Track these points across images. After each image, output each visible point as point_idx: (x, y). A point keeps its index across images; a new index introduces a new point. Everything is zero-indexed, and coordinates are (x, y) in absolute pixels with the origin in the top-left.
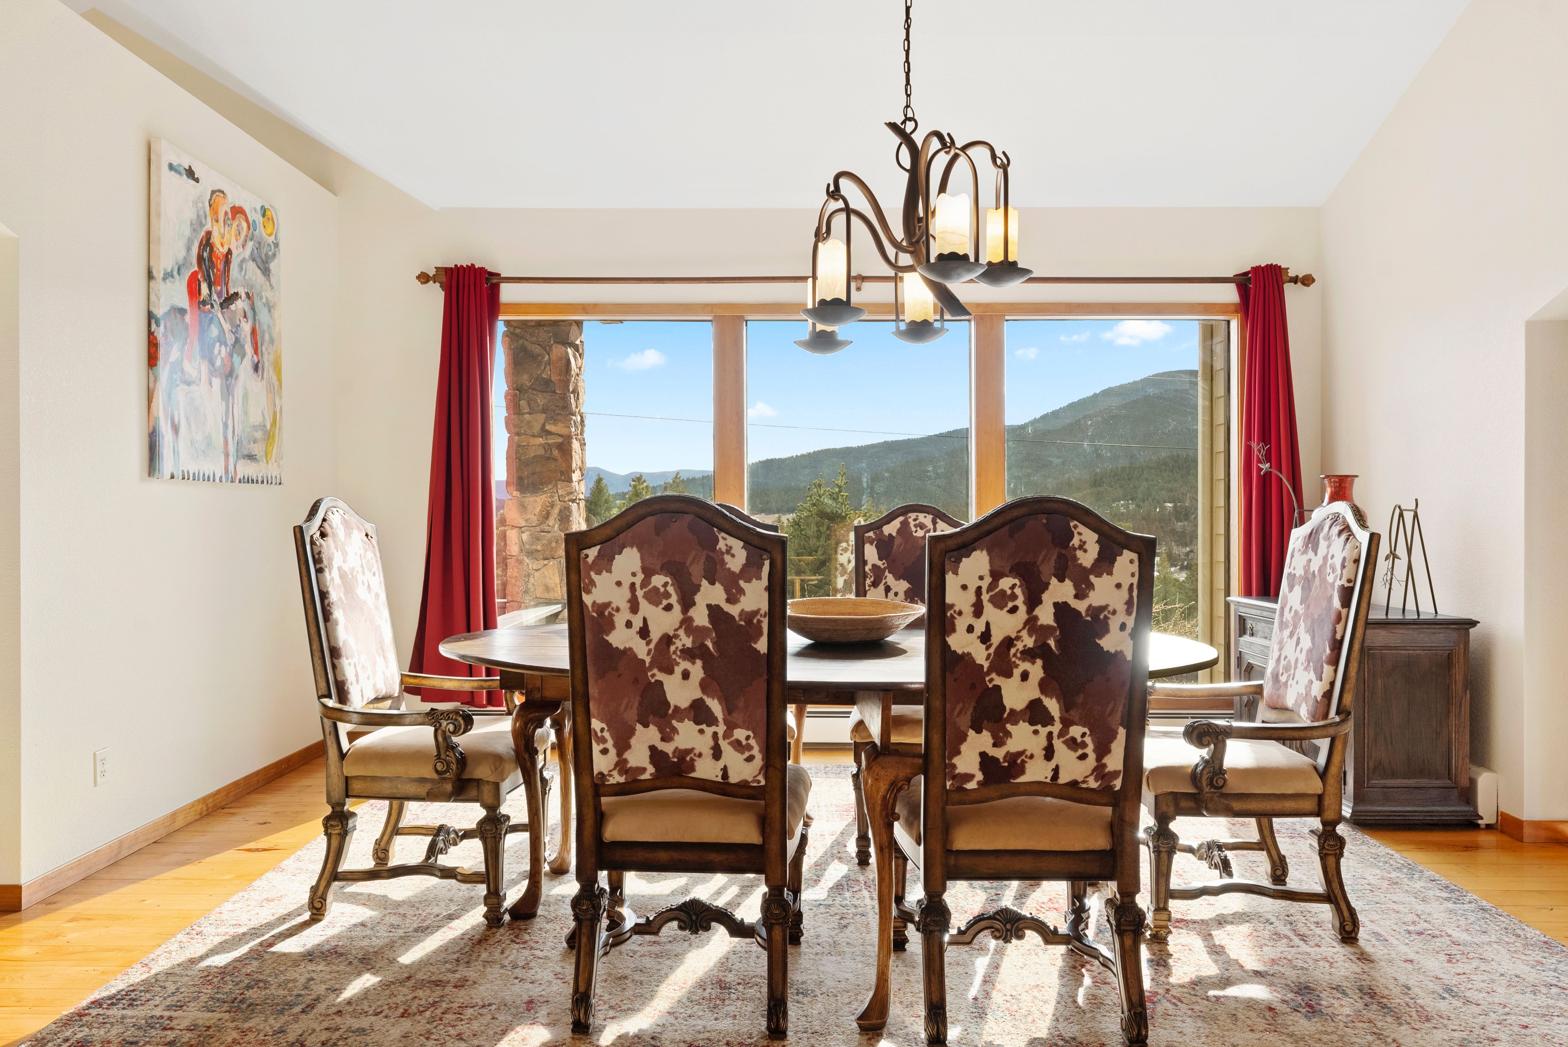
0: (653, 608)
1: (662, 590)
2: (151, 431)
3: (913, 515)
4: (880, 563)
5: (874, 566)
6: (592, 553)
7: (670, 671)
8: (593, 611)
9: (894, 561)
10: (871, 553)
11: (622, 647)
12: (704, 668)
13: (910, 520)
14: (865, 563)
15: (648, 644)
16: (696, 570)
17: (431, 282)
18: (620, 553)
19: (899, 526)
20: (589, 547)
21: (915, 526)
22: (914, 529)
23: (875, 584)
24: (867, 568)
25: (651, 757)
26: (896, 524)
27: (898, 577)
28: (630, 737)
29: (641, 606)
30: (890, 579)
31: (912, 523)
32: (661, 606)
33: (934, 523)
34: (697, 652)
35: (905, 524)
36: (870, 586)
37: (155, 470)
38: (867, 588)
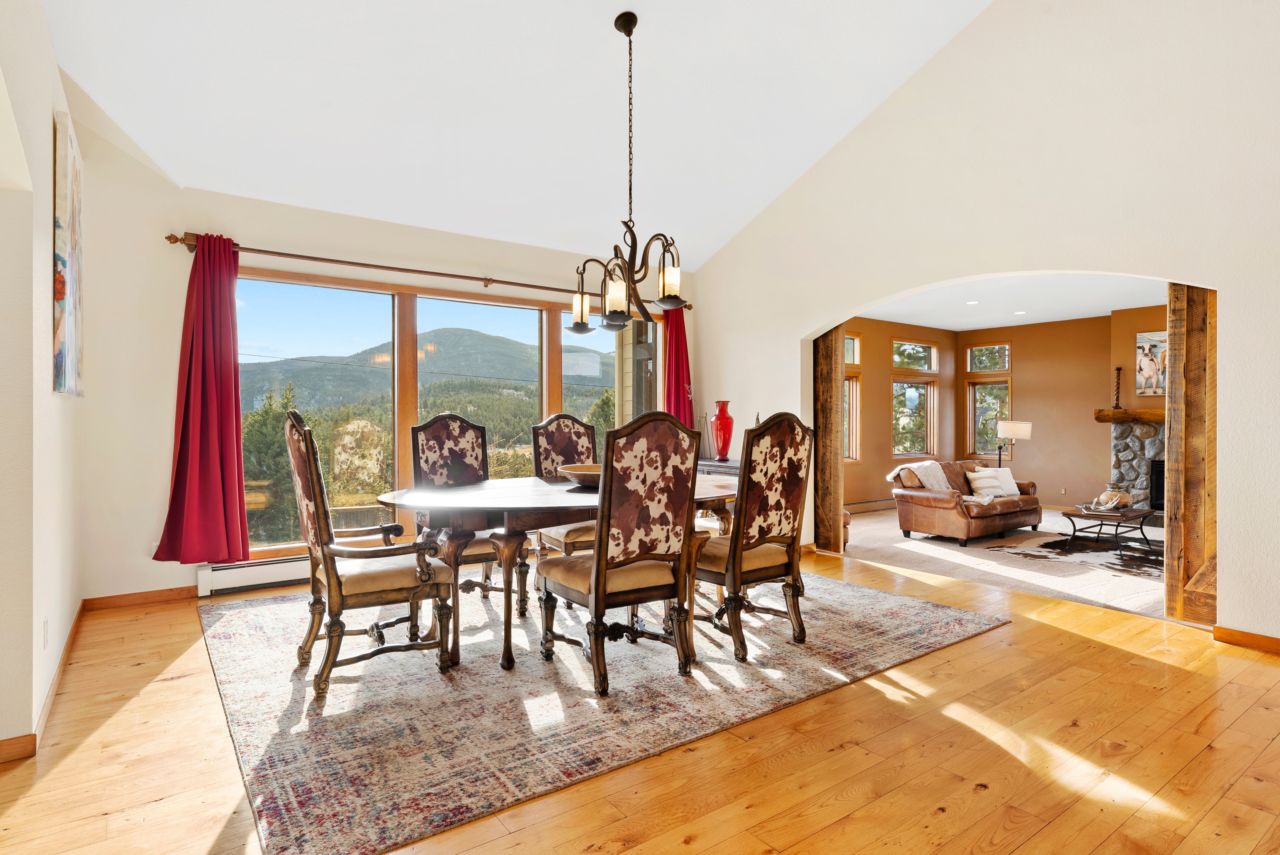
0: (649, 468)
1: (655, 459)
2: (56, 353)
3: (562, 420)
4: (548, 447)
5: (545, 448)
6: (622, 441)
7: (653, 500)
8: (621, 471)
9: (555, 445)
10: (543, 441)
11: (633, 490)
12: (667, 497)
13: (561, 423)
14: (540, 447)
15: (645, 487)
16: (670, 449)
17: (179, 243)
18: (638, 441)
19: (556, 426)
20: (620, 438)
21: (564, 426)
22: (563, 428)
23: (546, 458)
24: (541, 450)
25: (639, 545)
26: (554, 425)
27: (558, 454)
28: (631, 536)
29: (644, 468)
30: (553, 455)
31: (562, 425)
32: (653, 467)
33: (573, 425)
34: (665, 489)
35: (559, 425)
36: (543, 460)
37: (60, 385)
38: (542, 461)
